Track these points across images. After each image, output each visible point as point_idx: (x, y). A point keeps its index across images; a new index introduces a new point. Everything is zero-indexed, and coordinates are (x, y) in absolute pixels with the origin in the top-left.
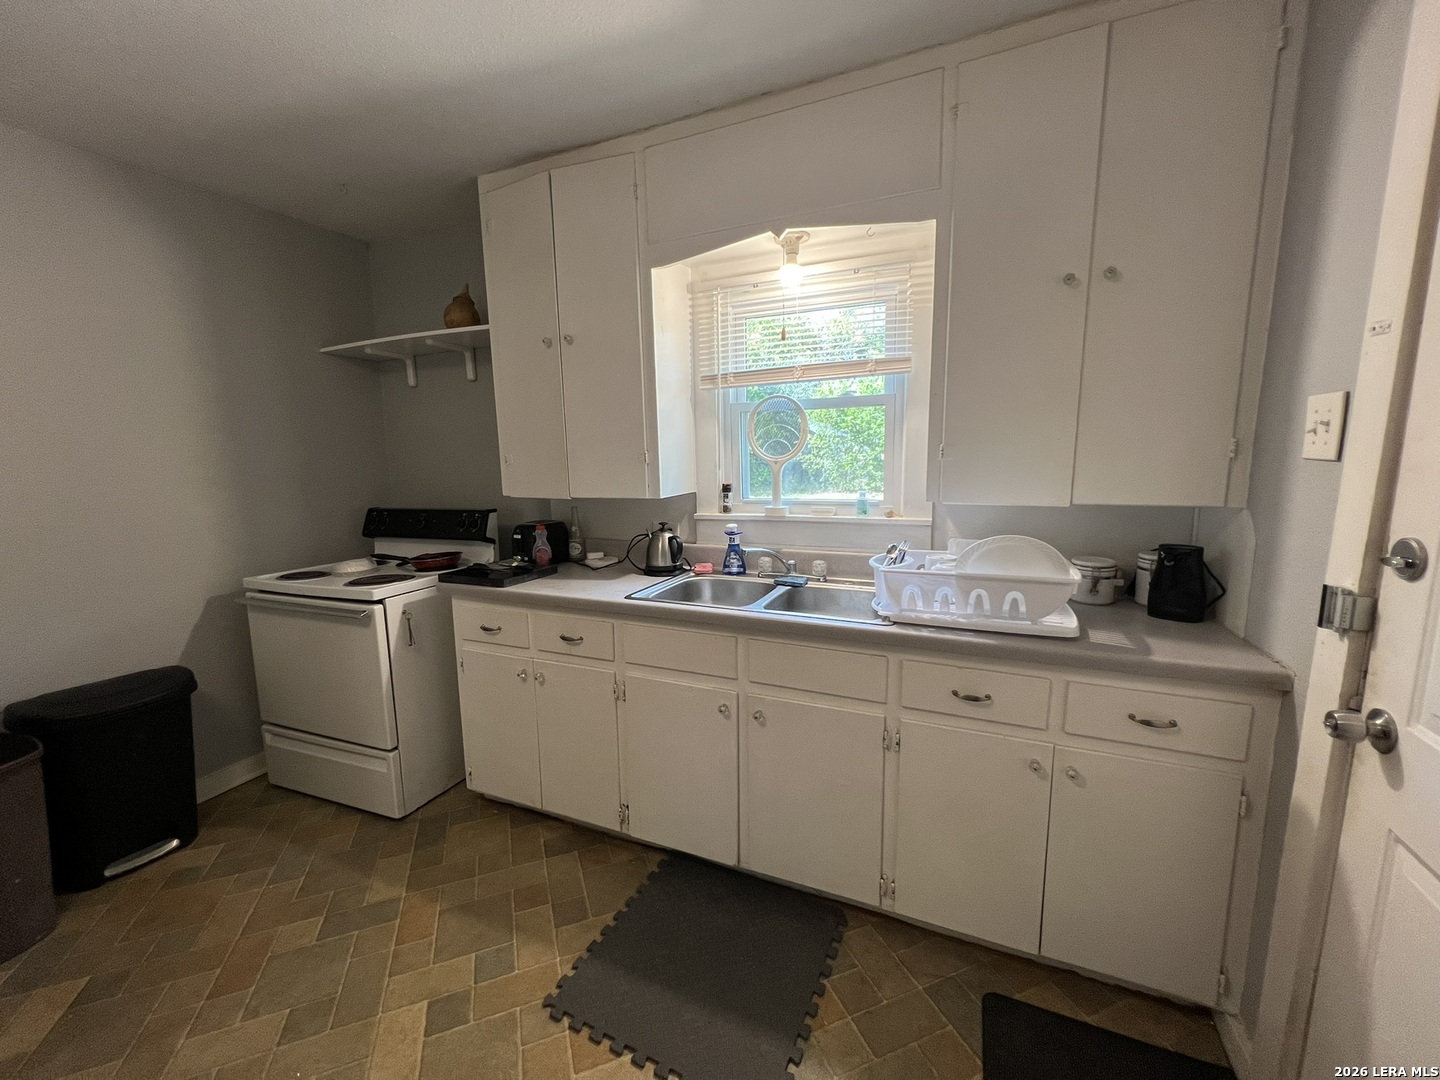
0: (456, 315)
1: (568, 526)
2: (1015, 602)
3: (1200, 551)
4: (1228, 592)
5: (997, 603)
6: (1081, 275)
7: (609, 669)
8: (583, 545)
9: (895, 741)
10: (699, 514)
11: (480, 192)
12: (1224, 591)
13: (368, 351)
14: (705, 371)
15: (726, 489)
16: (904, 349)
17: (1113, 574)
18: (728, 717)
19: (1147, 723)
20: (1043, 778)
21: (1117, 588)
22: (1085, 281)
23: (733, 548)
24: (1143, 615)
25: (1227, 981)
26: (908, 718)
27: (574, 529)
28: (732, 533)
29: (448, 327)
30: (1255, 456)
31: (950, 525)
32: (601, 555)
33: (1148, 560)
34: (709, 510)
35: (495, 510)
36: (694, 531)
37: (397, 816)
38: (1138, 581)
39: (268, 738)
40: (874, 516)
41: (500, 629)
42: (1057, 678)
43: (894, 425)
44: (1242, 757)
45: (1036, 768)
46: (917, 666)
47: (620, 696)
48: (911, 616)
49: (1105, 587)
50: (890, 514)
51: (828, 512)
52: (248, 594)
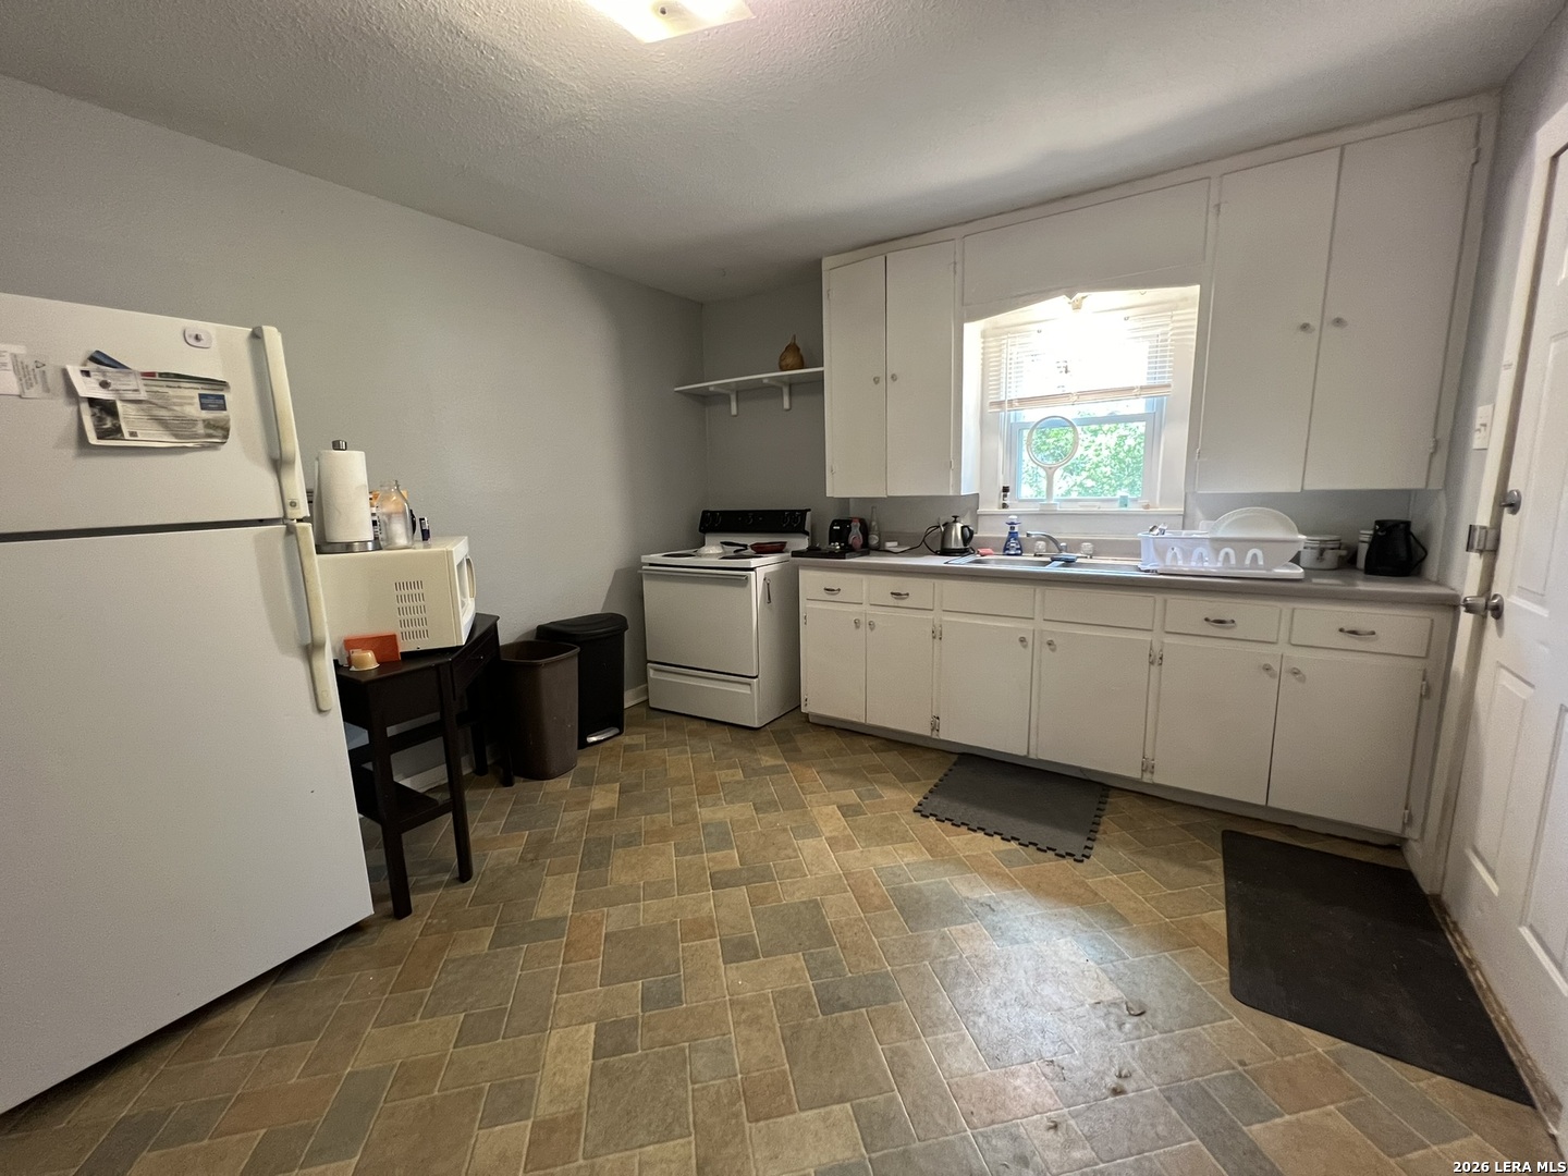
0: (790, 360)
1: (868, 523)
2: (1255, 556)
3: (1407, 524)
4: (1429, 554)
5: (1241, 557)
6: (1315, 323)
7: (930, 616)
8: (879, 535)
9: (1158, 657)
10: (981, 510)
11: (823, 269)
12: (1426, 553)
13: (712, 389)
14: (992, 398)
15: (1006, 490)
16: (1164, 378)
17: (1337, 546)
18: (1025, 647)
19: (1354, 632)
20: (1273, 676)
21: (1341, 557)
22: (1318, 328)
23: (1013, 535)
24: (1361, 575)
25: (1410, 813)
26: (1169, 640)
27: (874, 524)
28: (1013, 523)
29: (782, 369)
30: (1450, 452)
31: (1199, 514)
32: (895, 544)
33: (1366, 535)
34: (989, 506)
35: (809, 510)
36: (976, 522)
37: (756, 726)
38: (1359, 550)
39: (651, 673)
40: (1132, 508)
41: (839, 590)
42: (1285, 607)
43: (1152, 438)
44: (1423, 655)
45: (1267, 668)
46: (1177, 602)
47: (937, 635)
48: (1175, 569)
49: (1330, 556)
50: (1147, 507)
51: (1095, 506)
52: (644, 567)
